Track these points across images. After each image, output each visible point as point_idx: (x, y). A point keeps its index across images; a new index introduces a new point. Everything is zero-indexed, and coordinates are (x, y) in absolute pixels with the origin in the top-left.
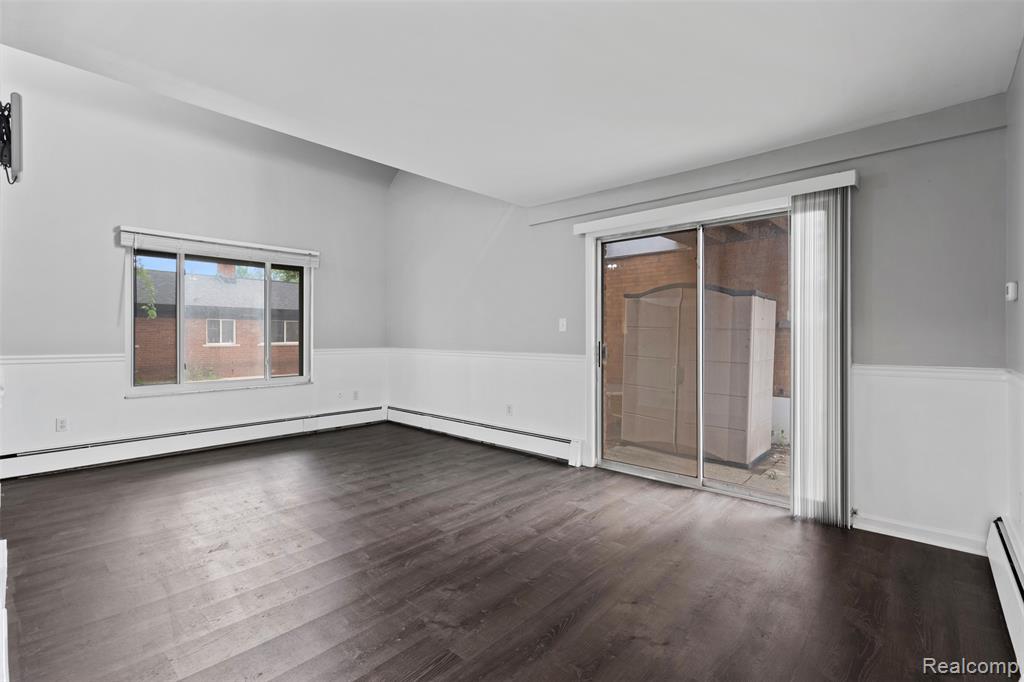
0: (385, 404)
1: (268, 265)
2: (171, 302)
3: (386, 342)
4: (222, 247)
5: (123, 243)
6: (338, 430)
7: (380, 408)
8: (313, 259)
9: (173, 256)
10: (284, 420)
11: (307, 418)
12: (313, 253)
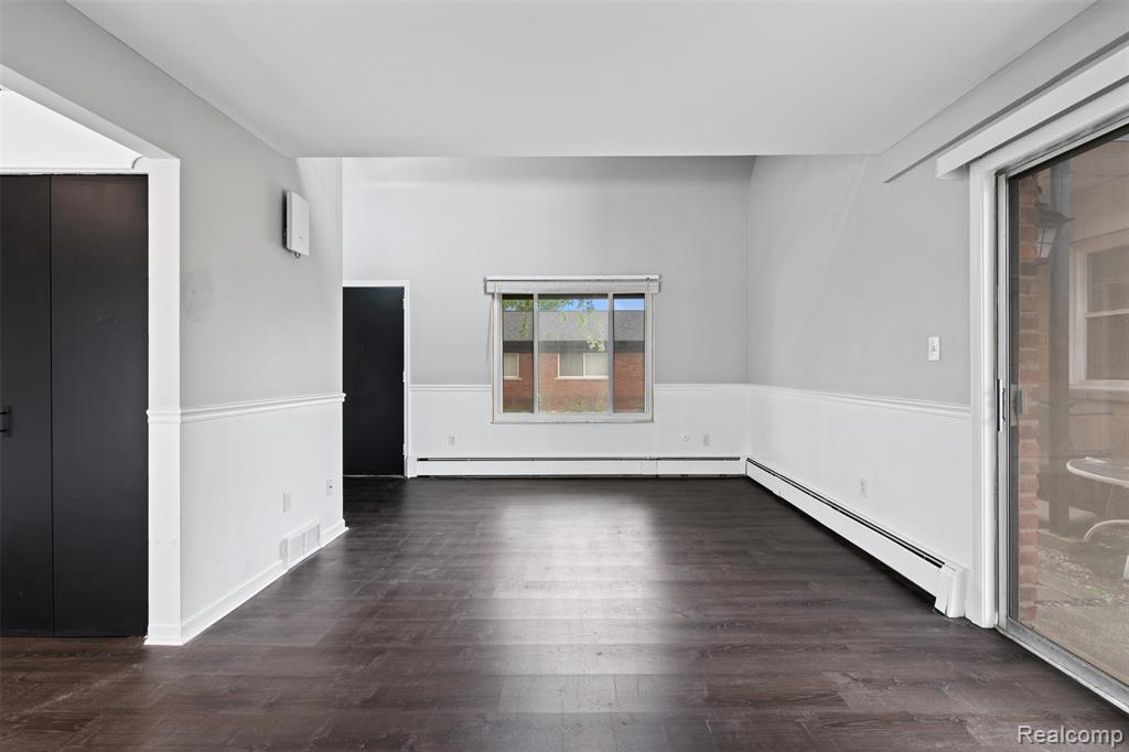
0: (745, 454)
1: (611, 296)
2: (527, 338)
3: (747, 377)
4: (563, 283)
5: (488, 291)
6: (684, 478)
7: (739, 459)
8: (651, 284)
9: (528, 296)
10: (621, 459)
11: (646, 459)
12: (651, 277)
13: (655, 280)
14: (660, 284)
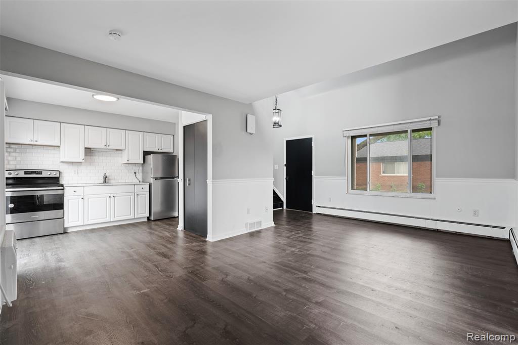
5: (344, 136)
7: (503, 228)
9: (365, 136)
10: (413, 217)
12: (432, 118)
13: (436, 119)
14: (438, 121)
